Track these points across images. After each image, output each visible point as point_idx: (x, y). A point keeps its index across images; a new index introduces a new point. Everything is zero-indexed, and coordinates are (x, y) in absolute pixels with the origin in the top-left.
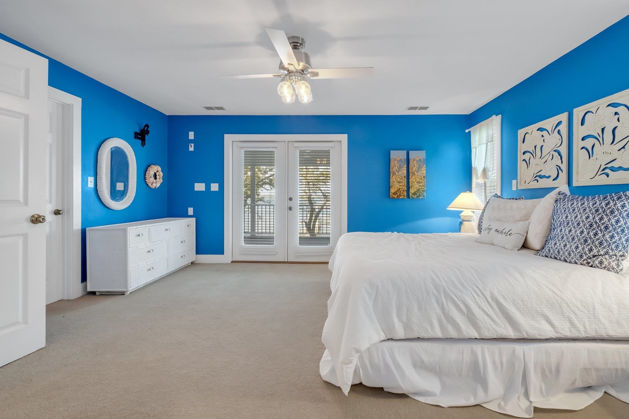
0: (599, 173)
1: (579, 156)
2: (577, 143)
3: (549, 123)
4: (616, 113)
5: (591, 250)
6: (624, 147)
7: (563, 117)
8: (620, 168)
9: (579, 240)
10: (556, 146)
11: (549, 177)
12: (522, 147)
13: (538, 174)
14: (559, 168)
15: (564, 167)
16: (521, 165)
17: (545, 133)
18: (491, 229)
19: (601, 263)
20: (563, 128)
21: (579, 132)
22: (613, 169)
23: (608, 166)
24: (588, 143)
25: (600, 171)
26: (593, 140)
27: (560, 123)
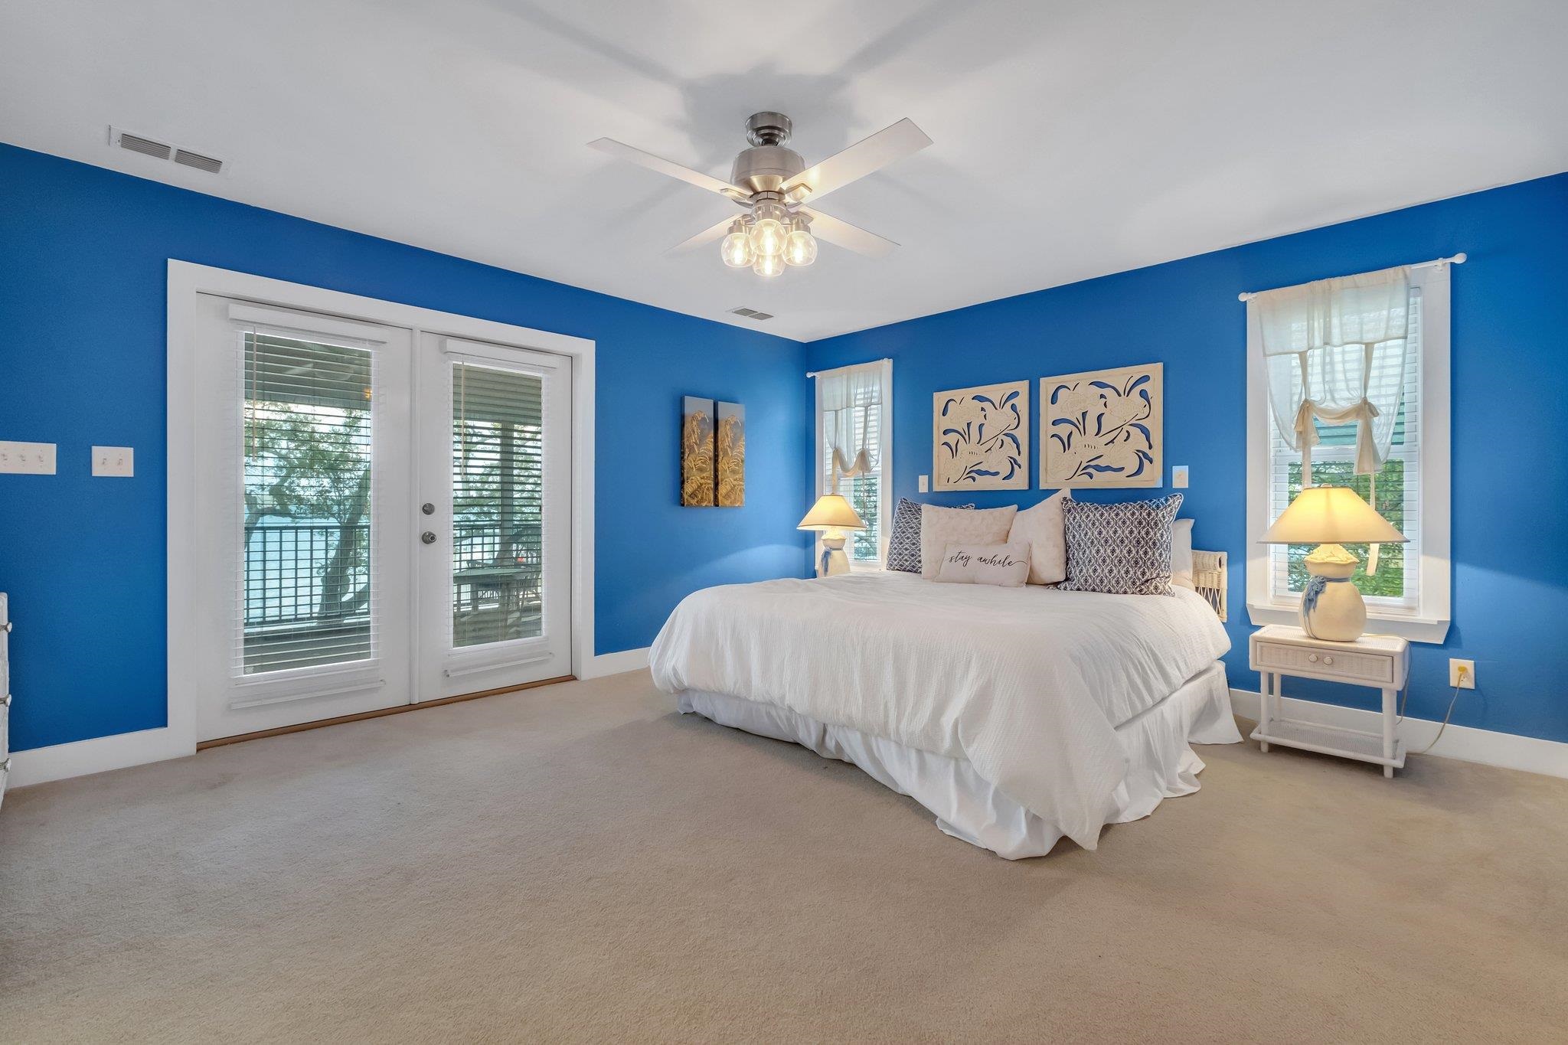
0: (1079, 473)
1: (1049, 448)
2: (1046, 429)
3: (996, 392)
4: (1102, 396)
5: (1143, 574)
6: (1112, 441)
7: (1022, 387)
8: (1108, 468)
9: (1128, 562)
10: (1009, 428)
11: (997, 473)
12: (940, 423)
13: (975, 468)
14: (1014, 462)
15: (1023, 460)
16: (940, 454)
17: (986, 405)
18: (967, 558)
19: (1156, 588)
20: (1022, 402)
21: (1048, 412)
22: (1098, 468)
23: (1092, 463)
24: (1063, 430)
25: (1080, 470)
26: (1069, 427)
27: (1015, 394)
